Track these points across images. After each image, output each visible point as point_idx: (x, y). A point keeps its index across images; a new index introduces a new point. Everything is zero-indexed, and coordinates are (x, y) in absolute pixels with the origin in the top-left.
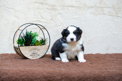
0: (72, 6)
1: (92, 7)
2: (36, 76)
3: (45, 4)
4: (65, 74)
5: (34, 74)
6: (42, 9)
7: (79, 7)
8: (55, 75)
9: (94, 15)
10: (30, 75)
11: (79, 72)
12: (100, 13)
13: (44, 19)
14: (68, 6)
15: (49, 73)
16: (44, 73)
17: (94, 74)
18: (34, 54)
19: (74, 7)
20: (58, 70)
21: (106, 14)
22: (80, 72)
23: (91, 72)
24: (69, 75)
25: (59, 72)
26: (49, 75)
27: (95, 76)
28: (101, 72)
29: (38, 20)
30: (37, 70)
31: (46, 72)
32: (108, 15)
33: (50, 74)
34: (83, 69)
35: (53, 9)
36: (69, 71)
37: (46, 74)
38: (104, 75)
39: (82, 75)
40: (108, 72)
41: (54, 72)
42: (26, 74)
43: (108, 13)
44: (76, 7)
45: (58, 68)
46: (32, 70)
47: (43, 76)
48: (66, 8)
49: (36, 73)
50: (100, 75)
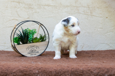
0: (48, 5)
1: (67, 6)
2: (11, 70)
3: (22, 3)
4: (42, 68)
5: (9, 68)
6: (19, 8)
7: (55, 6)
8: (31, 69)
9: (69, 14)
10: (5, 69)
11: (56, 66)
12: (75, 12)
13: (21, 17)
14: (45, 6)
15: (25, 67)
16: (20, 67)
17: (72, 68)
18: (33, 51)
19: (50, 6)
20: (35, 64)
21: (81, 13)
22: (58, 66)
23: (68, 66)
24: (46, 68)
25: (36, 66)
26: (25, 68)
27: (73, 70)
28: (79, 66)
29: (15, 18)
30: (13, 64)
31: (23, 66)
32: (83, 14)
33: (27, 68)
34: (60, 63)
35: (30, 8)
36: (46, 65)
37: (22, 67)
38: (82, 69)
39: (59, 69)
40: (86, 65)
41: (30, 66)
42: (2, 68)
43: (83, 12)
44: (52, 6)
45: (35, 62)
46: (7, 64)
47: (19, 70)
48: (42, 7)
49: (12, 67)
50: (78, 69)
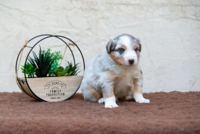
11: (136, 123)
17: (165, 126)
18: (55, 91)
22: (139, 123)
38: (183, 130)
39: (141, 129)
40: (192, 123)
